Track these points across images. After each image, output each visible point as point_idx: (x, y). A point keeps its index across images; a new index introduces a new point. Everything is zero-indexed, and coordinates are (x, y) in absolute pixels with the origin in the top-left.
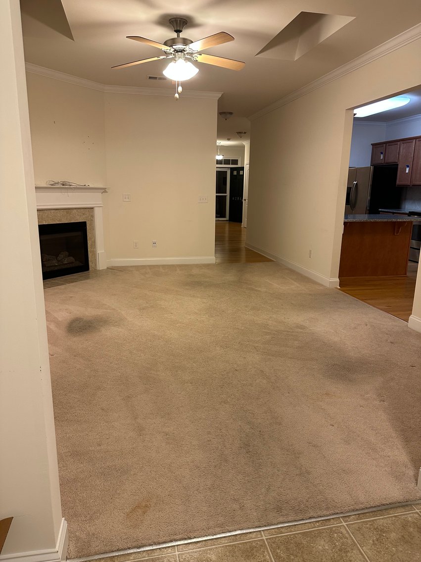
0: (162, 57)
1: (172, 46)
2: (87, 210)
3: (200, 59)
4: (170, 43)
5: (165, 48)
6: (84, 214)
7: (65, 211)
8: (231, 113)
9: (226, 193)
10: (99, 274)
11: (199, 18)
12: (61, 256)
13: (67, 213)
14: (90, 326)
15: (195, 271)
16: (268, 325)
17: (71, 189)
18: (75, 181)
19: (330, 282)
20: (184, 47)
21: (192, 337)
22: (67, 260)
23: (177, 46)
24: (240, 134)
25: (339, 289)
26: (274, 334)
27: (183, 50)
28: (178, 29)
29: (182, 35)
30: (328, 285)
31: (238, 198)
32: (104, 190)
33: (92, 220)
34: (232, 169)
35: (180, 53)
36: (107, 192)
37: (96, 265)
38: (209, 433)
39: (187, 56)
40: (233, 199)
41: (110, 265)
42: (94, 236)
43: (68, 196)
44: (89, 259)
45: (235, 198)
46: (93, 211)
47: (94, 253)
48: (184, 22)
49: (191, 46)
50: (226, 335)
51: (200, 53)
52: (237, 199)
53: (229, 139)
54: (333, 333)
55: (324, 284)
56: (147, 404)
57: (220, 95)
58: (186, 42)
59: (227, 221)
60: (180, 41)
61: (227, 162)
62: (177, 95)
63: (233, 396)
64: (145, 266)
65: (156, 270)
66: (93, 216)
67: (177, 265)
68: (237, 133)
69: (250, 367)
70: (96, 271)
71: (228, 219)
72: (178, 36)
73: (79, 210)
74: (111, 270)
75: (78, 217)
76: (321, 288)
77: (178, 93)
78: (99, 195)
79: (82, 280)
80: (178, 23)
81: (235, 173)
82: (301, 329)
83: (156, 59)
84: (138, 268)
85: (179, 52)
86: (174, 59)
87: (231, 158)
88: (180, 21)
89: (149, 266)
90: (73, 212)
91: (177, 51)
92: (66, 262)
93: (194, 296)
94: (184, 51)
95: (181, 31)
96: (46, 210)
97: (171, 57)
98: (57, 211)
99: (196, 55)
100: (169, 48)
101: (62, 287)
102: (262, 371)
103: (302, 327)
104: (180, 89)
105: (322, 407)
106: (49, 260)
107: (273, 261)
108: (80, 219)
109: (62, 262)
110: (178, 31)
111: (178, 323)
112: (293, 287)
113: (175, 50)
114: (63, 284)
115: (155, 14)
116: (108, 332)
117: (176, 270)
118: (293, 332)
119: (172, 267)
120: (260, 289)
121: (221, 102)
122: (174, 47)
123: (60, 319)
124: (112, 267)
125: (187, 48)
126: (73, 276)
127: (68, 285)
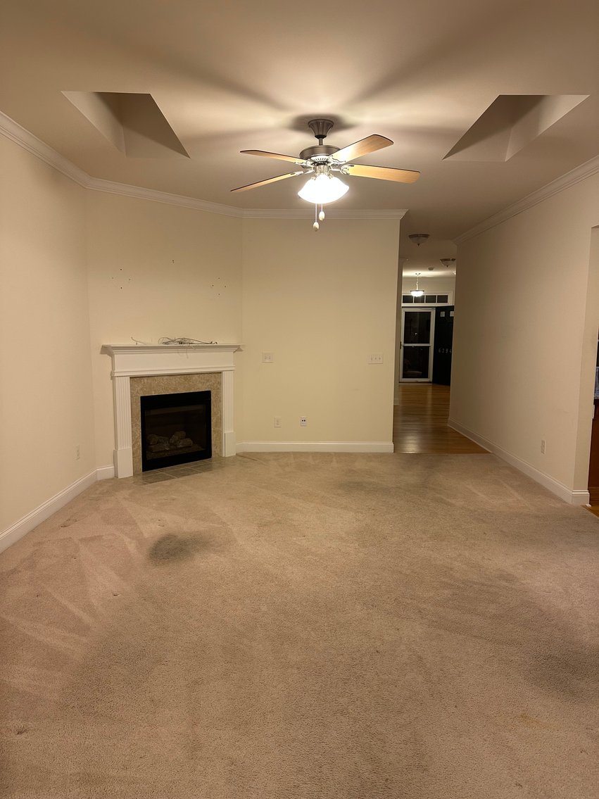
0: (297, 173)
1: (310, 158)
2: (213, 375)
3: (353, 171)
4: (307, 154)
5: (299, 161)
6: (208, 381)
7: (183, 377)
8: (426, 236)
9: (429, 343)
10: (223, 462)
11: (349, 116)
12: (175, 437)
13: (185, 379)
14: (182, 550)
15: (359, 465)
16: (451, 569)
17: (191, 348)
18: (198, 337)
19: (574, 496)
20: (327, 157)
21: (323, 581)
22: (182, 442)
23: (317, 158)
24: (445, 262)
25: (589, 509)
26: (459, 587)
27: (326, 162)
28: (321, 133)
29: (326, 141)
30: (570, 501)
31: (447, 350)
32: (238, 349)
33: (218, 389)
34: (438, 310)
35: (322, 166)
36: (241, 351)
37: (221, 451)
38: (300, 770)
39: (332, 169)
40: (440, 351)
41: (240, 451)
42: (220, 410)
43: (188, 358)
44: (213, 442)
45: (442, 351)
46: (221, 377)
47: (220, 434)
48: (328, 124)
49: (336, 155)
50: (379, 583)
51: (351, 164)
52: (445, 351)
53: (431, 269)
54: (560, 593)
55: (565, 500)
56: (219, 700)
57: (404, 214)
58: (330, 150)
59: (429, 382)
60: (322, 149)
61: (430, 299)
62: (316, 225)
63: (358, 703)
64: (288, 453)
65: (302, 461)
66: (220, 383)
67: (335, 453)
68: (442, 260)
69: (403, 647)
70: (220, 458)
71: (431, 380)
72: (321, 143)
73: (201, 376)
74: (240, 458)
75: (200, 385)
76: (559, 505)
77: (318, 221)
78: (230, 354)
79: (197, 473)
80: (321, 126)
81: (443, 314)
82: (507, 580)
83: (289, 176)
84: (278, 455)
85: (321, 164)
86: (314, 175)
87: (437, 293)
88: (323, 123)
89: (295, 453)
90: (194, 378)
91: (317, 164)
92: (181, 446)
93: (346, 508)
94: (328, 162)
95: (325, 137)
96: (157, 376)
97: (310, 171)
98: (171, 377)
99: (346, 166)
100: (305, 161)
101: (167, 483)
102: (420, 658)
103: (509, 578)
104: (322, 215)
105: (510, 744)
106: (158, 442)
107: (488, 452)
108: (201, 388)
109: (176, 446)
110: (320, 137)
111: (308, 554)
112: (509, 500)
113: (315, 163)
114: (170, 478)
115: (286, 117)
116: (205, 562)
117: (332, 462)
118: (491, 586)
119: (325, 457)
120: (453, 501)
121: (405, 223)
122: (312, 158)
123: (146, 535)
124: (244, 453)
125: (330, 159)
126: (187, 466)
127: (176, 479)
